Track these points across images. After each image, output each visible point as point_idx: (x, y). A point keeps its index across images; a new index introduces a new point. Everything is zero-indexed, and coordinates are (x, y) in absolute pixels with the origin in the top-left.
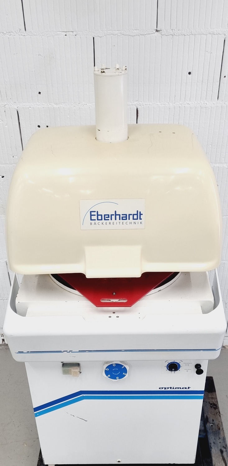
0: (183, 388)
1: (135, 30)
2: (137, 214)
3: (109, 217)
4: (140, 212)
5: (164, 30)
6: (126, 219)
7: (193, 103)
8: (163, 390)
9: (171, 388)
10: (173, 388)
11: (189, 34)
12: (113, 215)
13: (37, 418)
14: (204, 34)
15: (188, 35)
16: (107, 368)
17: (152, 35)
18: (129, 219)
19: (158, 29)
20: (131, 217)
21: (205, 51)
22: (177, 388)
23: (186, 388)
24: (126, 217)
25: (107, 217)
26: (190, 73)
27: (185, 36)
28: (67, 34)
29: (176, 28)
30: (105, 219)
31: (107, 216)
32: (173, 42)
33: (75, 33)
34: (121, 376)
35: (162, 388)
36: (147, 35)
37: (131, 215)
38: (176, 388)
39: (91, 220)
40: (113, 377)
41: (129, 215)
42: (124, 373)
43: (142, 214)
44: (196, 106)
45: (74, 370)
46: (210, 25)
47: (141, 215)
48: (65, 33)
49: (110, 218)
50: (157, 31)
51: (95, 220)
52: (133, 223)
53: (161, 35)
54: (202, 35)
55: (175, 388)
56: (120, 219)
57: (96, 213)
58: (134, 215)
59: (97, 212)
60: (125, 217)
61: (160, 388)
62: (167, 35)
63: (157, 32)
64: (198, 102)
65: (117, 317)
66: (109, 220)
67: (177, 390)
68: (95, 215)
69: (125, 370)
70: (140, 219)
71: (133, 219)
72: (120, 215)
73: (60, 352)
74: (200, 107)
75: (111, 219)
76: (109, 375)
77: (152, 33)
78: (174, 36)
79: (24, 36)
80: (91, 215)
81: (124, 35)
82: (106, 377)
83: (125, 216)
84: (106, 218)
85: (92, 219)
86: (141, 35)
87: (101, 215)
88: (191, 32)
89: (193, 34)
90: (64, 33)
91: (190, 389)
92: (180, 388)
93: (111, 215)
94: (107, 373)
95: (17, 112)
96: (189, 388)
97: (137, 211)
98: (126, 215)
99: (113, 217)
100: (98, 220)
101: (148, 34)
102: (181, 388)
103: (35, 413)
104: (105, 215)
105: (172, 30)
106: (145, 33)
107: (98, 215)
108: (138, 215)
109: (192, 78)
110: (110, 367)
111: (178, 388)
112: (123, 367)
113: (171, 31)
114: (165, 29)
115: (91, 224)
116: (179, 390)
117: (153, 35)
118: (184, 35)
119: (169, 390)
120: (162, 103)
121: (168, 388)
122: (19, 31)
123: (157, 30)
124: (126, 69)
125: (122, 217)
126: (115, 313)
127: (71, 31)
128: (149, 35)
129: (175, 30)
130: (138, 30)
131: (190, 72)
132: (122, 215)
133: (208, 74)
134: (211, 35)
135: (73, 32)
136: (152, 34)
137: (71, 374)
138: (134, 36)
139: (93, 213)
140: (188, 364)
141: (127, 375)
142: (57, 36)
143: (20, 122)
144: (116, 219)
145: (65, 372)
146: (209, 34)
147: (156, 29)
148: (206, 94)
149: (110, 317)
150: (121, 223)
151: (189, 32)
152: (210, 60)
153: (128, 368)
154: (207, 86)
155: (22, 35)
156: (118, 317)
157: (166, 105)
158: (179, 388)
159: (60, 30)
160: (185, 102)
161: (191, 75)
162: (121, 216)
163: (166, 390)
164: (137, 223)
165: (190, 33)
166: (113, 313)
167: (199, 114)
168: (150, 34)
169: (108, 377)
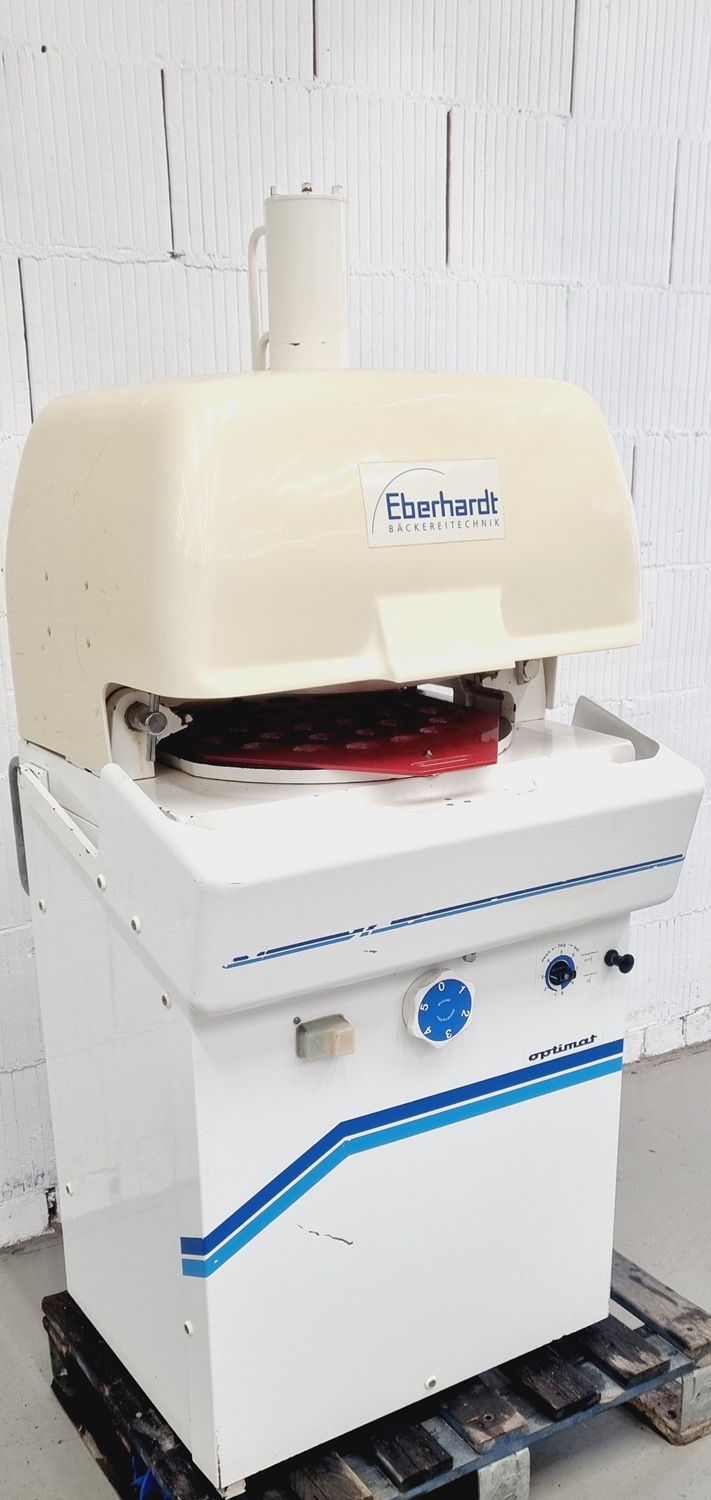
0: (580, 1044)
2: (486, 500)
3: (428, 509)
4: (492, 494)
5: (191, 255)
6: (465, 514)
8: (539, 1061)
9: (555, 1051)
10: (560, 1049)
12: (438, 502)
13: (213, 1282)
16: (423, 1001)
17: (162, 263)
18: (472, 514)
19: (176, 252)
20: (475, 505)
23: (586, 1041)
24: (465, 507)
25: (424, 510)
29: (218, 252)
30: (421, 516)
31: (425, 506)
32: (212, 283)
34: (457, 1025)
35: (537, 1055)
36: (150, 263)
37: (475, 501)
38: (566, 1047)
39: (391, 518)
40: (438, 1033)
41: (471, 501)
42: (463, 1012)
43: (496, 500)
45: (342, 1031)
47: (495, 503)
49: (430, 513)
50: (174, 256)
51: (399, 518)
52: (480, 523)
53: (185, 266)
55: (563, 1047)
56: (452, 515)
57: (398, 500)
58: (480, 501)
59: (402, 495)
60: (462, 508)
61: (530, 1057)
62: (197, 268)
63: (173, 259)
66: (429, 516)
67: (568, 1052)
68: (398, 504)
69: (466, 1000)
70: (495, 512)
71: (481, 513)
72: (450, 502)
73: (345, 936)
75: (434, 516)
76: (429, 1029)
77: (164, 258)
78: (214, 271)
80: (390, 505)
81: (96, 258)
82: (422, 1038)
83: (462, 504)
84: (423, 513)
85: (393, 515)
86: (139, 262)
87: (412, 504)
91: (597, 1043)
92: (575, 1044)
93: (434, 503)
94: (423, 1021)
96: (592, 1038)
97: (486, 491)
98: (464, 501)
99: (438, 507)
100: (406, 517)
101: (155, 261)
102: (577, 1044)
103: (207, 1256)
104: (419, 504)
105: (209, 255)
106: (149, 259)
107: (405, 504)
108: (489, 503)
110: (432, 995)
111: (571, 1046)
112: (463, 988)
113: (207, 259)
114: (193, 254)
115: (391, 528)
116: (573, 1050)
117: (165, 264)
118: (237, 270)
119: (552, 1057)
121: (549, 1052)
125: (457, 508)
128: (156, 264)
129: (216, 257)
130: (131, 249)
132: (457, 501)
136: (163, 261)
137: (332, 1052)
139: (393, 500)
140: (588, 957)
141: (470, 1017)
144: (444, 515)
147: (171, 250)
150: (456, 524)
153: (473, 990)
158: (573, 1046)
162: (455, 505)
163: (546, 1059)
164: (488, 523)
168: (158, 261)
169: (426, 1035)
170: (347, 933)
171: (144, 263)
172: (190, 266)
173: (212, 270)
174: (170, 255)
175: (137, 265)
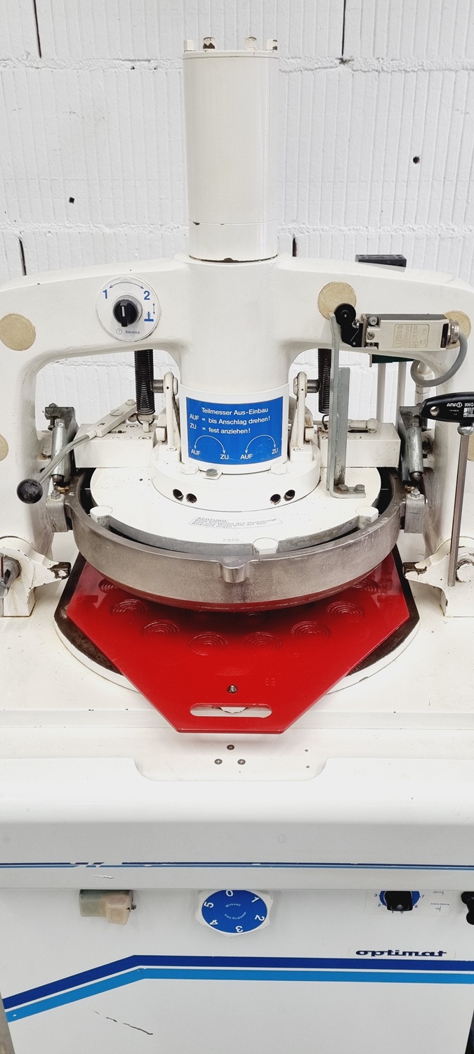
0: (424, 954)
1: (292, 58)
5: (359, 59)
7: (423, 227)
8: (369, 956)
9: (390, 952)
10: (397, 954)
11: (416, 70)
13: (14, 1026)
14: (452, 70)
15: (414, 71)
16: (208, 901)
17: (329, 70)
19: (346, 57)
21: (453, 108)
22: (408, 954)
23: (432, 954)
26: (416, 160)
27: (407, 74)
28: (137, 64)
29: (387, 54)
32: (378, 86)
33: (153, 64)
34: (250, 925)
35: (366, 953)
36: (318, 70)
38: (404, 954)
40: (227, 926)
42: (257, 916)
44: (429, 234)
45: (114, 906)
46: (466, 48)
48: (131, 64)
50: (343, 61)
53: (351, 71)
54: (446, 72)
55: (401, 953)
61: (358, 953)
62: (365, 72)
63: (342, 65)
64: (435, 226)
65: (239, 763)
67: (407, 957)
69: (261, 908)
73: (67, 865)
74: (438, 237)
76: (214, 921)
77: (332, 65)
78: (382, 73)
79: (37, 68)
82: (207, 927)
86: (306, 69)
88: (420, 64)
89: (426, 69)
90: (130, 62)
91: (444, 958)
92: (417, 954)
94: (208, 914)
95: (21, 242)
96: (441, 953)
101: (323, 68)
102: (420, 954)
103: (7, 1010)
105: (378, 58)
106: (316, 66)
109: (421, 171)
110: (219, 897)
111: (410, 954)
112: (257, 899)
113: (376, 62)
114: (361, 57)
116: (414, 957)
117: (333, 70)
118: (405, 71)
119: (386, 956)
120: (351, 227)
121: (382, 953)
122: (25, 57)
123: (342, 59)
124: (275, 48)
126: (233, 747)
127: (145, 58)
128: (324, 70)
129: (385, 59)
130: (299, 58)
131: (417, 156)
133: (459, 161)
134: (467, 72)
135: (149, 61)
136: (331, 67)
137: (105, 916)
138: (291, 71)
141: (266, 921)
142: (112, 70)
143: (26, 265)
145: (87, 910)
146: (463, 69)
147: (340, 56)
148: (454, 208)
149: (218, 762)
151: (417, 65)
152: (463, 130)
153: (268, 902)
154: (456, 189)
155: (32, 67)
156: (242, 762)
157: (361, 232)
158: (414, 954)
159: (121, 57)
160: (405, 226)
161: (418, 165)
163: (376, 957)
165: (420, 67)
166: (228, 747)
167: (436, 252)
168: (326, 68)
169: (212, 925)
170: (69, 864)
171: (312, 70)
172: (357, 70)
173: (379, 72)
174: (338, 61)
175: (305, 72)
